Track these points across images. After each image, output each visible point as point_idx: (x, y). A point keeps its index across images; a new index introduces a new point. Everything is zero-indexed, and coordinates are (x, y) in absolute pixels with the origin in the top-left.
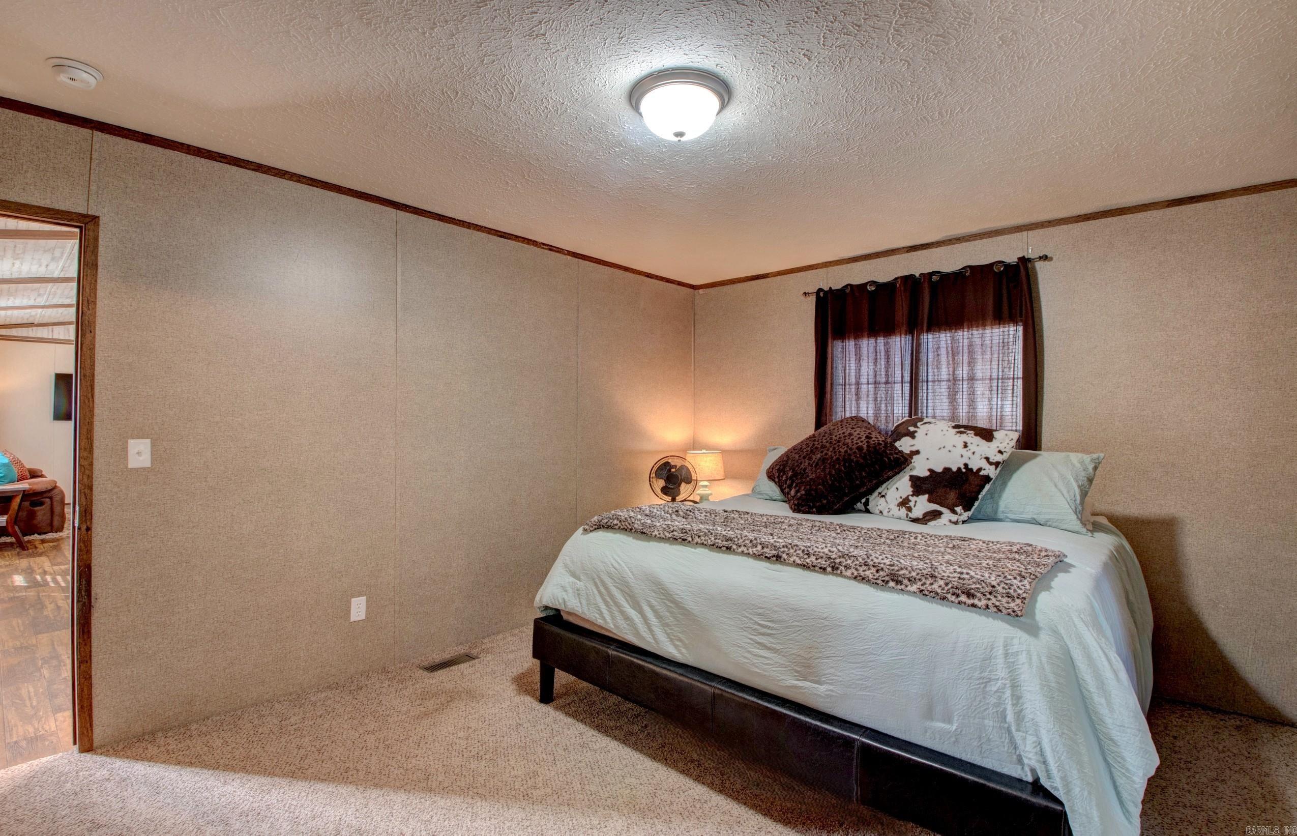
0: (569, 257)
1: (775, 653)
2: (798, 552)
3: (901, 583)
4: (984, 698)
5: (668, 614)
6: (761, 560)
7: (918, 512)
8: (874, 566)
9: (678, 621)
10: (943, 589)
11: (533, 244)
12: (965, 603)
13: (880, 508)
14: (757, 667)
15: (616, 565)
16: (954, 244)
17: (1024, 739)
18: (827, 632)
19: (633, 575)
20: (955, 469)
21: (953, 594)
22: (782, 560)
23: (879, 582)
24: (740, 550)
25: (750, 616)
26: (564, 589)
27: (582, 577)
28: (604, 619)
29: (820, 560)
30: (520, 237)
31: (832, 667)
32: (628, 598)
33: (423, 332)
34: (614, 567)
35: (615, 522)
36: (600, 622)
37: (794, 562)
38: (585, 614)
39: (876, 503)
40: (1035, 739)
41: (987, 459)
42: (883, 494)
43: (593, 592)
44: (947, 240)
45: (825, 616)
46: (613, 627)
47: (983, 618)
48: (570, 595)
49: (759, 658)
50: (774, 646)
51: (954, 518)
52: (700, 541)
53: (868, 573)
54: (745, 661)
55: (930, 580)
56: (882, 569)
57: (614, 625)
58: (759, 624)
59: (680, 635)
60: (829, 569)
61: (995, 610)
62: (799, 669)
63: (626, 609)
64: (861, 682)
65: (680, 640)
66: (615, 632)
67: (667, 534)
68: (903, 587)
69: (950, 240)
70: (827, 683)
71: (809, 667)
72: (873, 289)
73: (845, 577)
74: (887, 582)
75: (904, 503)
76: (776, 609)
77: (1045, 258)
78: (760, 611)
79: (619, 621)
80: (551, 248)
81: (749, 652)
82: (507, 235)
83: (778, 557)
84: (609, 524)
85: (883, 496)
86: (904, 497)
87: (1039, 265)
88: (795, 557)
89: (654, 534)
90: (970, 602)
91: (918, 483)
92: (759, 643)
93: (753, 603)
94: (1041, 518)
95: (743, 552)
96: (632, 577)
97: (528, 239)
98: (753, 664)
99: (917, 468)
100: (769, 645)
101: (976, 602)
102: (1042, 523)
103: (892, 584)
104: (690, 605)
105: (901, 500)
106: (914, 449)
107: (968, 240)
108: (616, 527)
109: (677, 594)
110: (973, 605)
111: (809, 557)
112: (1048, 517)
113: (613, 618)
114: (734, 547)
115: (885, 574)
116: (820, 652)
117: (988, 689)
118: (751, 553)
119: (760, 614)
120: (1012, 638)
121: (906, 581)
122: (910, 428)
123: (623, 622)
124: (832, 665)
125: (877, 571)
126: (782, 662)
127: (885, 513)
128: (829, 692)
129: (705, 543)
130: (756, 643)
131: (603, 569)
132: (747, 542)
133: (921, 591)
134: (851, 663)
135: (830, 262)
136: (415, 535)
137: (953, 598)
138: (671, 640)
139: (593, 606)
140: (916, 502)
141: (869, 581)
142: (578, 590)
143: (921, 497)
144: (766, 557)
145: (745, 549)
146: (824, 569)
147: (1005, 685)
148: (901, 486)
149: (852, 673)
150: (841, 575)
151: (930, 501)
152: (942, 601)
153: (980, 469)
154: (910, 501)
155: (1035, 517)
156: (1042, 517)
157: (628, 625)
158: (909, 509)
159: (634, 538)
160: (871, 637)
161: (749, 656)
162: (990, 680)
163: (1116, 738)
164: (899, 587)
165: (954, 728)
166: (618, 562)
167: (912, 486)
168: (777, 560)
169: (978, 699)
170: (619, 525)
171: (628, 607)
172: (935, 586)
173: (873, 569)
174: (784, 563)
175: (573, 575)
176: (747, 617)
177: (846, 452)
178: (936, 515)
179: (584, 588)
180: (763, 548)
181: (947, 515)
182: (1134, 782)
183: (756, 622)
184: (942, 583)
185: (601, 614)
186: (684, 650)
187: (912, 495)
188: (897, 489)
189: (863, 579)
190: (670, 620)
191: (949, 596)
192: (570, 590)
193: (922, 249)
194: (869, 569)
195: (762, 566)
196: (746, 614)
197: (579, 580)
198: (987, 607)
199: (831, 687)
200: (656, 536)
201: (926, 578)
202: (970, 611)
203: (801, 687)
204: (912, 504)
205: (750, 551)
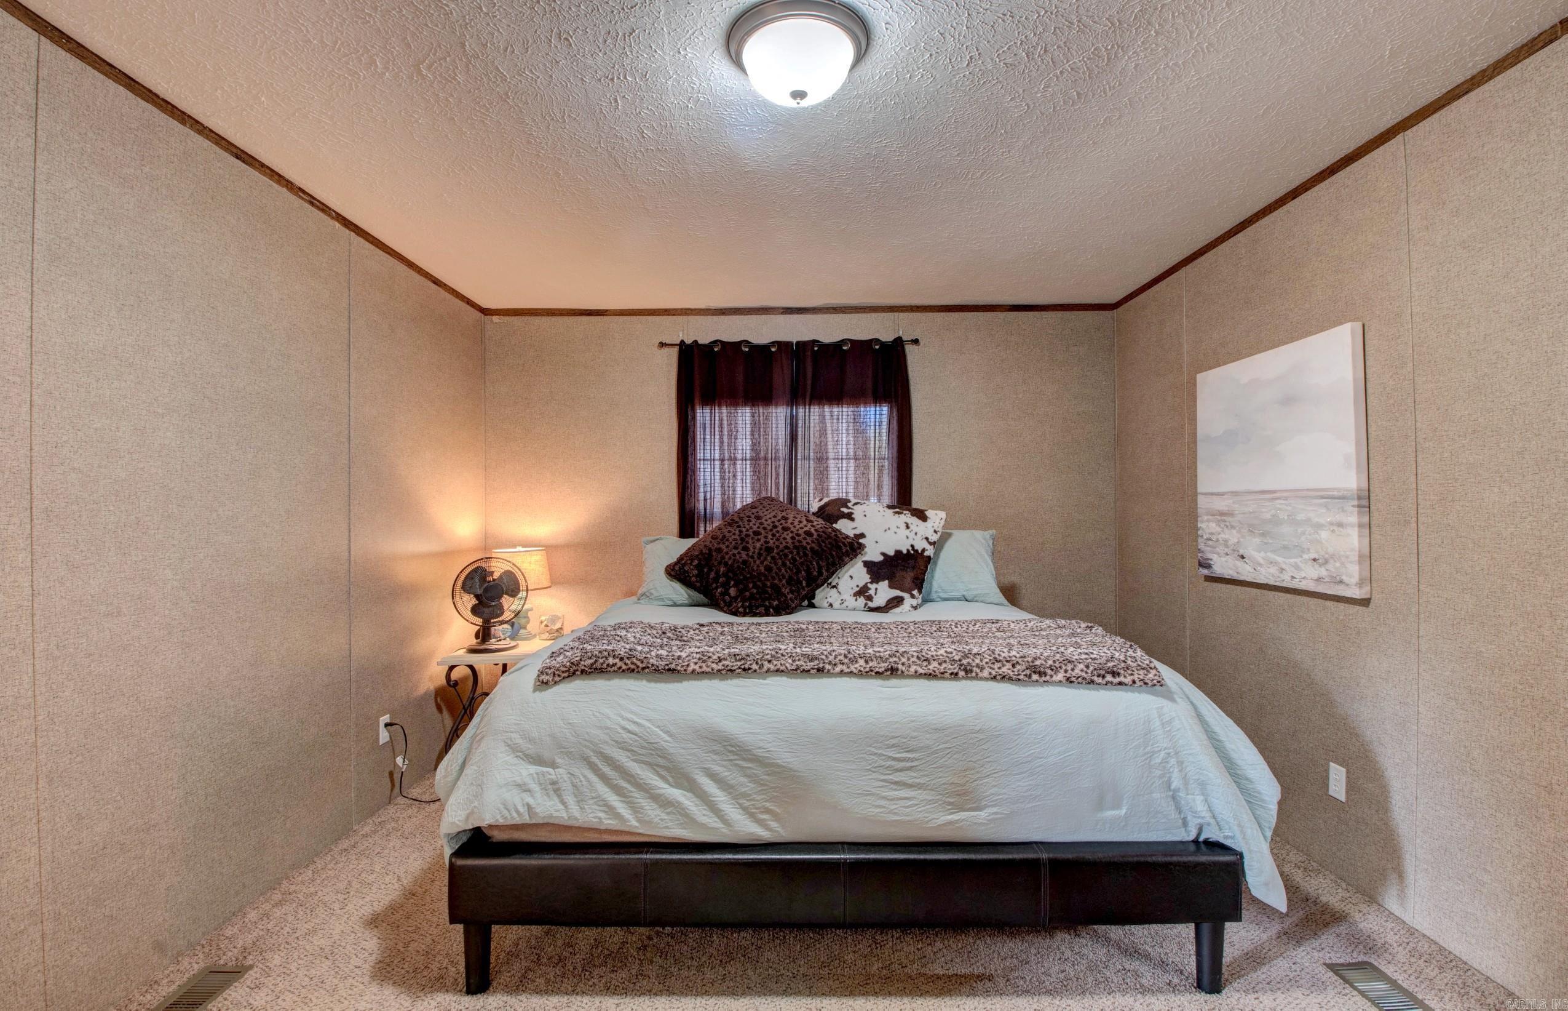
0: (337, 225)
1: (919, 789)
2: (912, 660)
3: (1045, 674)
4: (1150, 772)
5: (744, 780)
6: (871, 677)
7: (880, 600)
8: (1007, 661)
9: (762, 785)
10: (1086, 673)
11: (287, 187)
12: (1112, 683)
13: (830, 600)
14: (895, 814)
15: (632, 727)
16: (831, 313)
17: (1194, 800)
18: (983, 747)
19: (671, 736)
20: (905, 552)
21: (1099, 676)
22: (899, 672)
23: (1021, 677)
24: (838, 669)
25: (880, 752)
26: (523, 788)
27: (559, 761)
28: (618, 816)
29: (944, 665)
30: (268, 168)
31: (995, 786)
32: (664, 773)
33: (91, 315)
34: (629, 732)
35: (611, 661)
36: (609, 823)
37: (916, 672)
38: (576, 819)
39: (823, 595)
40: (1202, 798)
41: (927, 539)
42: (834, 584)
43: (588, 781)
44: (824, 308)
45: (977, 728)
46: (637, 824)
47: (1130, 694)
48: (538, 795)
49: (900, 802)
50: (918, 781)
51: (914, 602)
52: (772, 668)
53: (1004, 669)
54: (878, 810)
55: (1069, 667)
56: (1017, 662)
57: (639, 821)
58: (895, 759)
59: (768, 804)
60: (962, 674)
61: (1142, 683)
62: (952, 800)
63: (663, 791)
64: (1029, 793)
65: (768, 811)
66: (641, 831)
67: (714, 666)
68: (1048, 678)
69: (827, 309)
70: (989, 806)
71: (965, 793)
72: (747, 350)
73: (982, 679)
74: (1030, 676)
75: (862, 592)
76: (915, 734)
77: (916, 342)
78: (894, 741)
79: (650, 812)
80: (313, 201)
81: (884, 798)
82: (246, 158)
83: (893, 671)
84: (598, 665)
85: (834, 587)
86: (861, 586)
87: (909, 349)
88: (915, 667)
89: (690, 669)
90: (1117, 680)
91: (875, 569)
92: (896, 783)
93: (882, 733)
94: (969, 596)
95: (842, 671)
96: (668, 739)
97: (280, 176)
98: (891, 812)
99: (869, 553)
100: (910, 781)
101: (1122, 679)
102: (969, 598)
103: (1035, 677)
104: (785, 758)
105: (858, 589)
106: (857, 532)
107: (844, 312)
108: (615, 668)
109: (760, 748)
110: (1120, 683)
111: (929, 663)
112: (975, 592)
113: (635, 809)
114: (828, 667)
115: (1024, 668)
116: (978, 772)
117: (1152, 763)
118: (855, 671)
119: (893, 746)
120: (1162, 707)
121: (1049, 672)
122: (842, 509)
123: (658, 812)
124: (994, 783)
125: (1014, 666)
126: (930, 798)
127: (836, 605)
128: (992, 817)
129: (782, 668)
130: (892, 783)
131: (607, 738)
132: (842, 657)
133: (1068, 679)
134: (1016, 774)
135: (691, 310)
136: (79, 759)
137: (1100, 680)
138: (752, 815)
139: (591, 802)
140: (876, 589)
141: (1010, 679)
142: (553, 783)
143: (880, 583)
144: (877, 673)
145: (844, 668)
146: (957, 674)
147: (1169, 754)
148: (854, 574)
149: (1019, 786)
150: (977, 678)
151: (891, 587)
152: (1088, 686)
153: (924, 550)
154: (870, 589)
155: (965, 593)
156: (970, 593)
157: (668, 813)
158: (870, 598)
159: (649, 681)
160: (1035, 739)
161: (883, 803)
162: (1153, 753)
163: (1250, 776)
164: (1044, 678)
165: (1124, 811)
166: (635, 723)
167: (869, 572)
168: (892, 674)
169: (1145, 775)
170: (619, 664)
171: (666, 786)
172: (1077, 671)
173: (1007, 664)
174: (903, 675)
175: (538, 760)
176: (876, 754)
177: (793, 538)
178: (896, 602)
179: (566, 777)
180: (867, 662)
181: (909, 601)
182: (1270, 810)
183: (890, 757)
184: (1081, 666)
185: (610, 809)
186: (774, 824)
187: (871, 583)
188: (851, 577)
189: (1004, 678)
190: (748, 786)
191: (1095, 678)
192: (535, 787)
193: (798, 313)
194: (1003, 665)
195: (874, 685)
196: (873, 750)
197: (553, 765)
198: (1134, 682)
199: (995, 810)
200: (694, 671)
201: (1066, 665)
202: (1117, 690)
203: (957, 821)
204: (872, 592)
205: (852, 668)
